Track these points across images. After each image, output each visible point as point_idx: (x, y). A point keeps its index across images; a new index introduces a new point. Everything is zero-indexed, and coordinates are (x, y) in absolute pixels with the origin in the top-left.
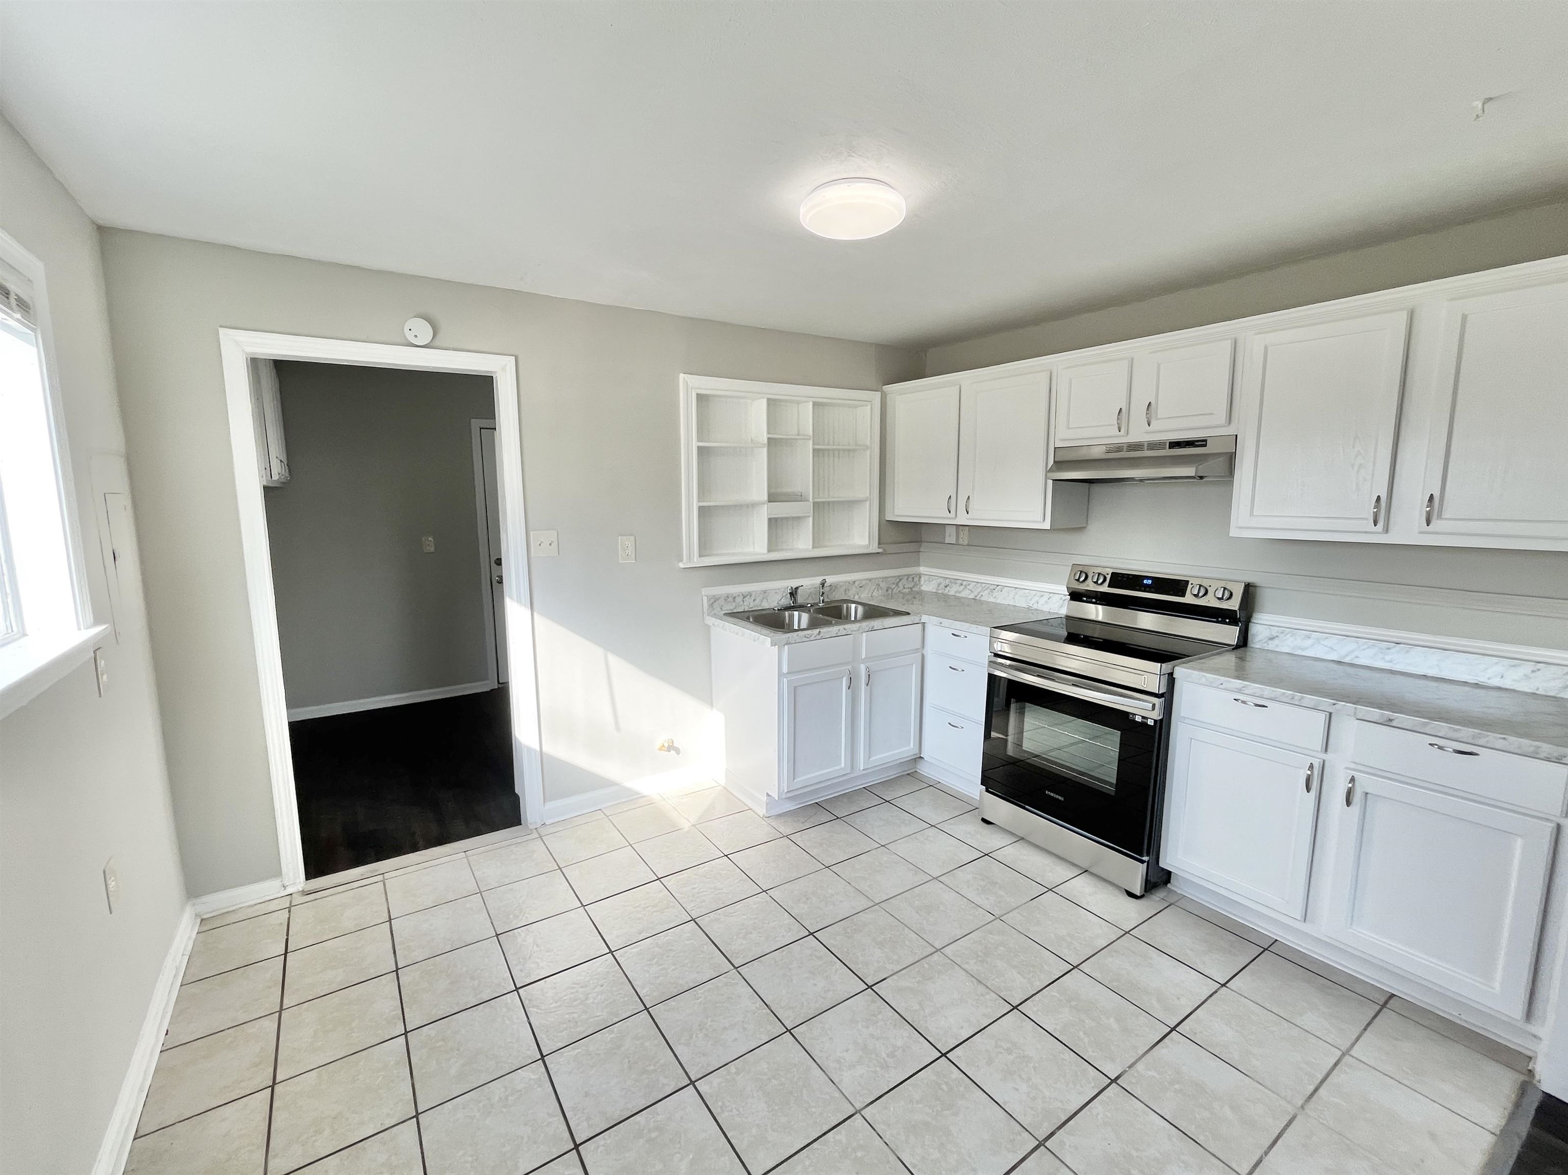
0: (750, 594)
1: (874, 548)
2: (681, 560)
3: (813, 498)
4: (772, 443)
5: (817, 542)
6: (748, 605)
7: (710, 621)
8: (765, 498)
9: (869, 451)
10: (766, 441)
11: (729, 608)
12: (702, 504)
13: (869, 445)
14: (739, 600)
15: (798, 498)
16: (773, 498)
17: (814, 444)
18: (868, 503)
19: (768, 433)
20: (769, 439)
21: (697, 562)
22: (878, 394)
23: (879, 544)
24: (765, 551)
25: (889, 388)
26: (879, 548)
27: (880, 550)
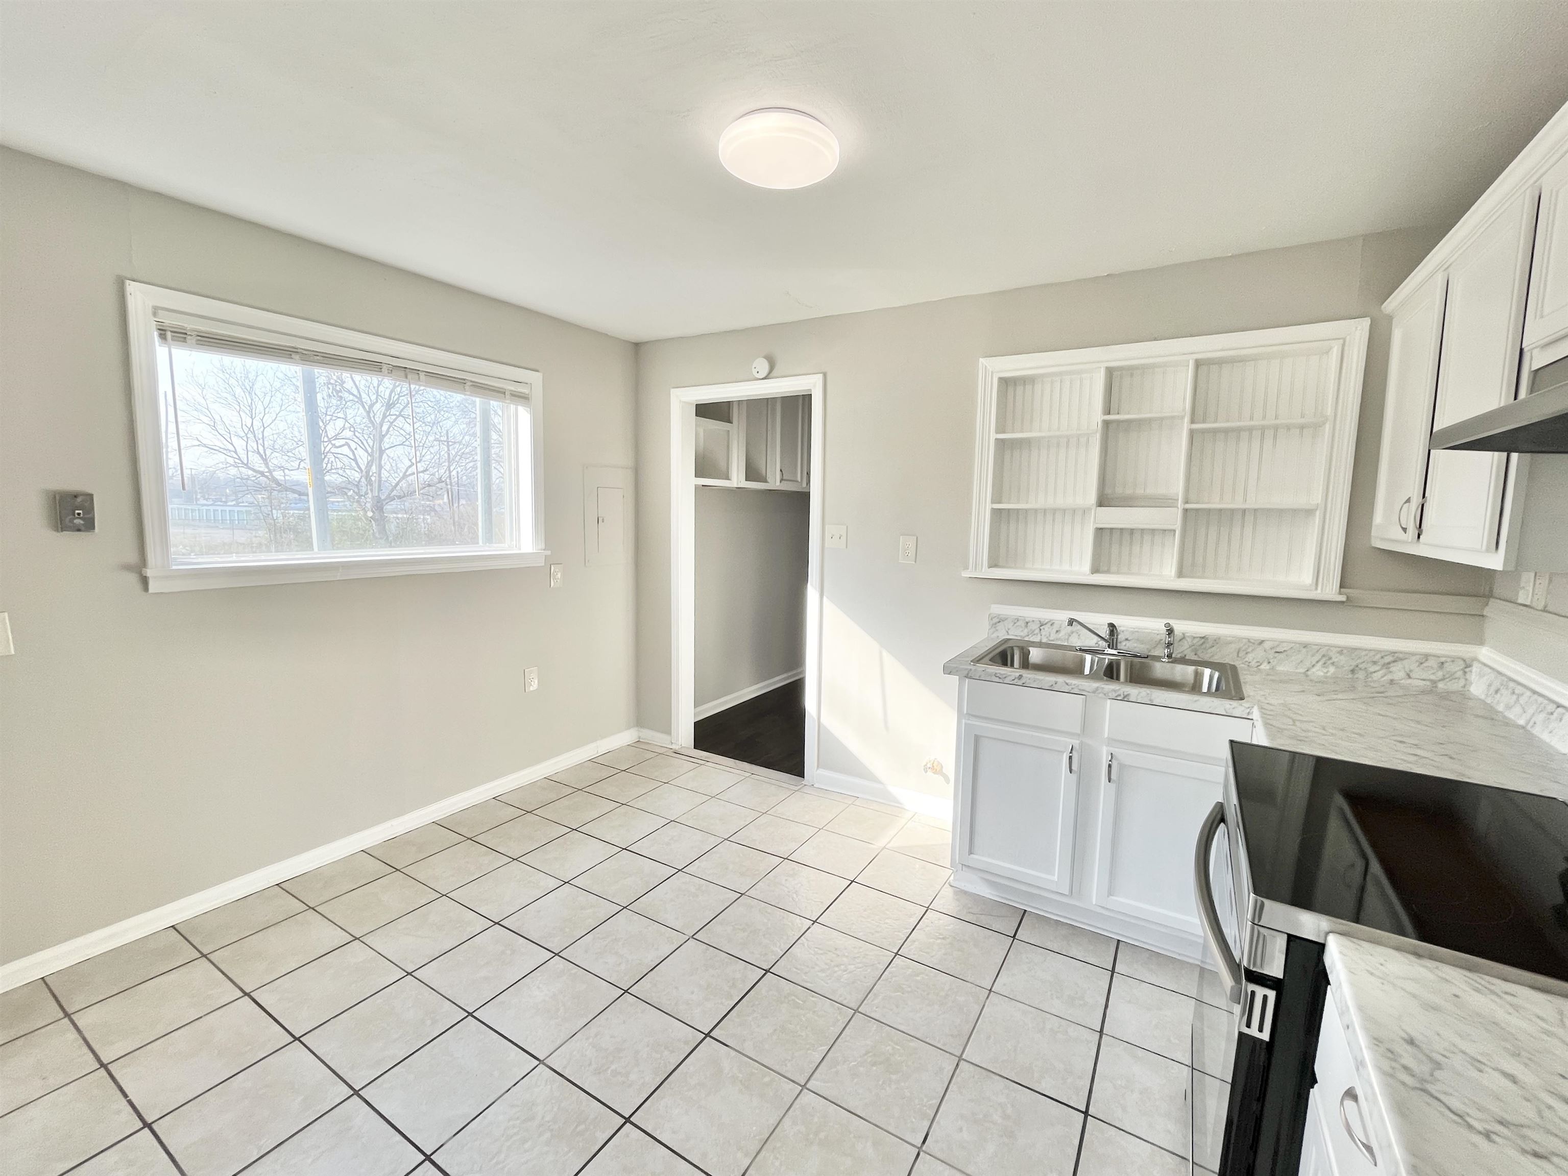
1: (1326, 591)
2: (966, 567)
3: (1185, 502)
4: (1109, 426)
8: (1090, 499)
9: (1328, 427)
10: (1099, 425)
12: (998, 506)
13: (1331, 417)
15: (1160, 501)
16: (1104, 501)
17: (1191, 423)
18: (1319, 515)
19: (1105, 414)
20: (1104, 421)
21: (985, 572)
22: (1364, 323)
23: (1341, 586)
24: (1087, 570)
25: (1389, 307)
26: (1340, 593)
27: (1343, 598)
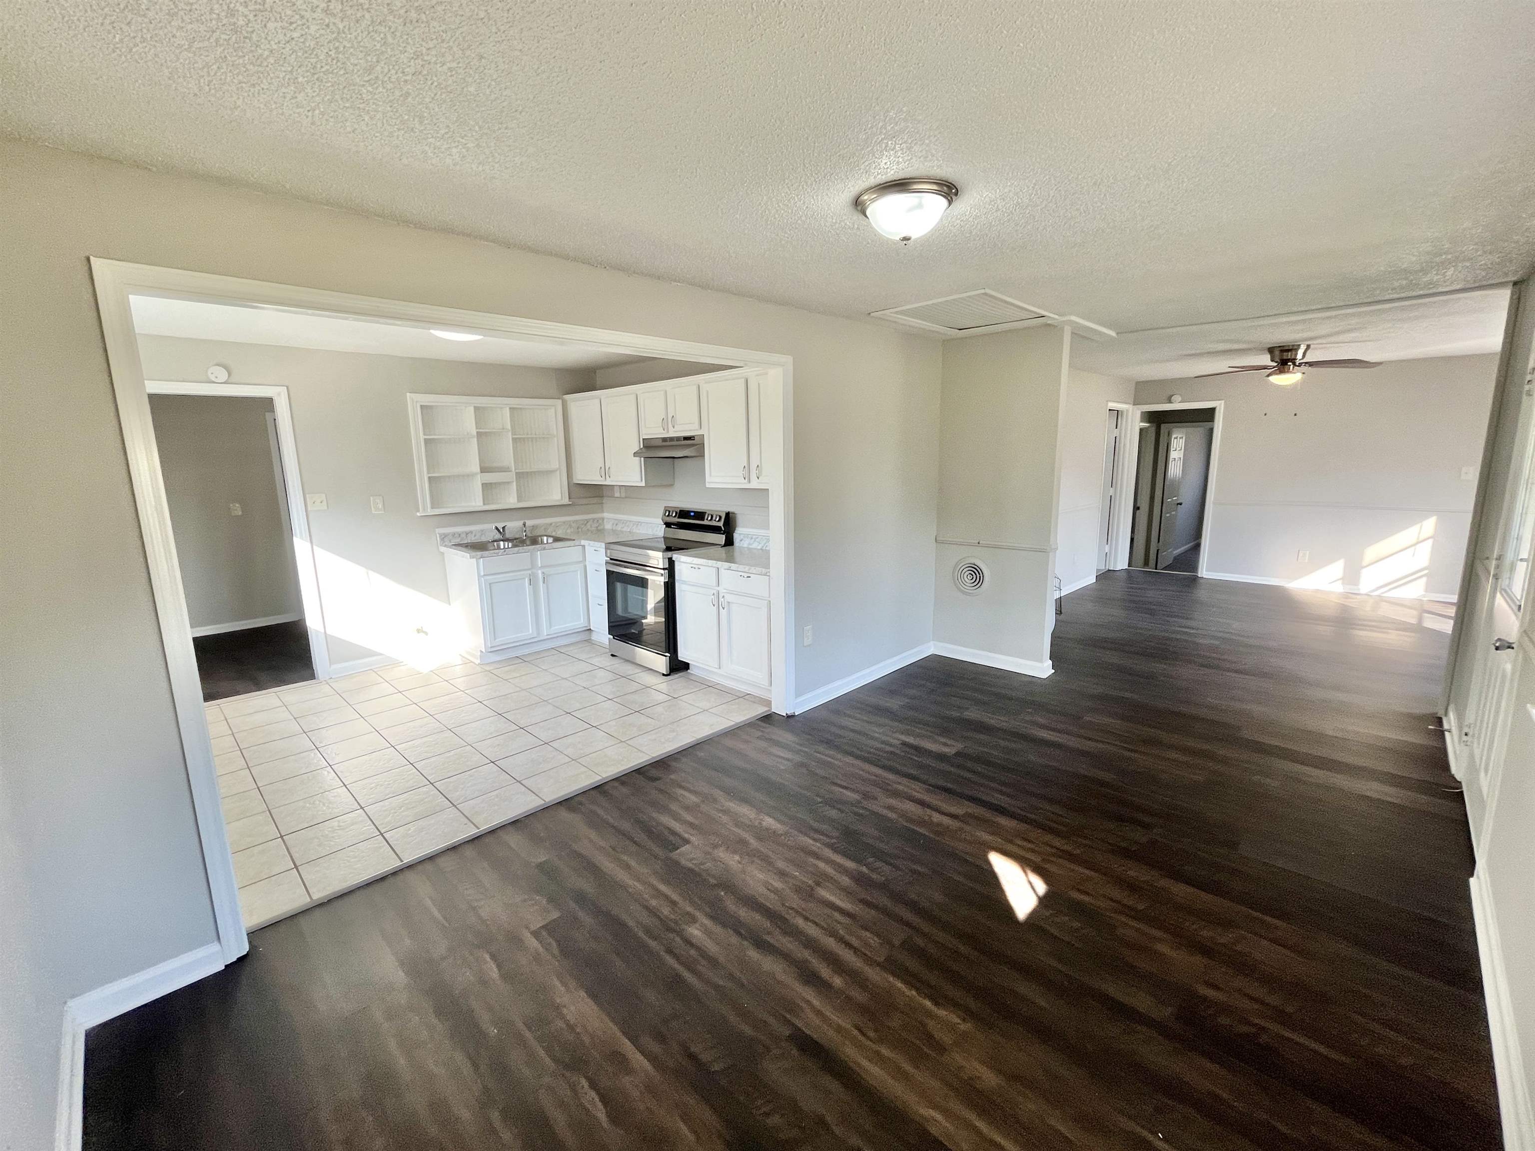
0: (471, 532)
1: (566, 501)
2: (418, 511)
3: (515, 469)
4: (479, 435)
5: (520, 498)
6: (471, 539)
7: (443, 549)
8: (479, 470)
9: (556, 439)
10: (475, 434)
11: (458, 541)
12: (430, 475)
13: (555, 433)
14: (463, 536)
15: (506, 470)
16: (483, 470)
17: (512, 435)
18: (558, 472)
19: (477, 428)
20: (477, 432)
21: (430, 512)
22: (560, 402)
23: (569, 498)
24: (482, 504)
25: (567, 397)
26: (570, 501)
27: (571, 503)
